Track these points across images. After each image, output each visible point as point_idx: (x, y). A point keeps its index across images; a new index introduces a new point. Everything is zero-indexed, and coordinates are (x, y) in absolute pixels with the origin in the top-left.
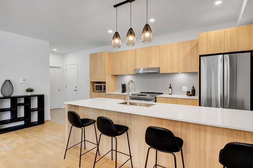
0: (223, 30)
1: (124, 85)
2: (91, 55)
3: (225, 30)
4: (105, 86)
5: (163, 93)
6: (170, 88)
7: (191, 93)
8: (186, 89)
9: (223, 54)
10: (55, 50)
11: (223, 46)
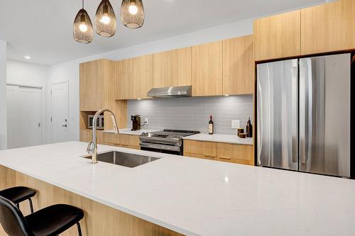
0: (297, 12)
1: (135, 117)
2: (82, 65)
3: (302, 10)
4: (103, 119)
5: (198, 132)
6: (211, 122)
7: (245, 133)
8: (237, 124)
9: (298, 58)
10: (28, 57)
11: (298, 43)
